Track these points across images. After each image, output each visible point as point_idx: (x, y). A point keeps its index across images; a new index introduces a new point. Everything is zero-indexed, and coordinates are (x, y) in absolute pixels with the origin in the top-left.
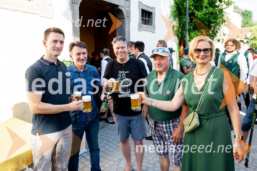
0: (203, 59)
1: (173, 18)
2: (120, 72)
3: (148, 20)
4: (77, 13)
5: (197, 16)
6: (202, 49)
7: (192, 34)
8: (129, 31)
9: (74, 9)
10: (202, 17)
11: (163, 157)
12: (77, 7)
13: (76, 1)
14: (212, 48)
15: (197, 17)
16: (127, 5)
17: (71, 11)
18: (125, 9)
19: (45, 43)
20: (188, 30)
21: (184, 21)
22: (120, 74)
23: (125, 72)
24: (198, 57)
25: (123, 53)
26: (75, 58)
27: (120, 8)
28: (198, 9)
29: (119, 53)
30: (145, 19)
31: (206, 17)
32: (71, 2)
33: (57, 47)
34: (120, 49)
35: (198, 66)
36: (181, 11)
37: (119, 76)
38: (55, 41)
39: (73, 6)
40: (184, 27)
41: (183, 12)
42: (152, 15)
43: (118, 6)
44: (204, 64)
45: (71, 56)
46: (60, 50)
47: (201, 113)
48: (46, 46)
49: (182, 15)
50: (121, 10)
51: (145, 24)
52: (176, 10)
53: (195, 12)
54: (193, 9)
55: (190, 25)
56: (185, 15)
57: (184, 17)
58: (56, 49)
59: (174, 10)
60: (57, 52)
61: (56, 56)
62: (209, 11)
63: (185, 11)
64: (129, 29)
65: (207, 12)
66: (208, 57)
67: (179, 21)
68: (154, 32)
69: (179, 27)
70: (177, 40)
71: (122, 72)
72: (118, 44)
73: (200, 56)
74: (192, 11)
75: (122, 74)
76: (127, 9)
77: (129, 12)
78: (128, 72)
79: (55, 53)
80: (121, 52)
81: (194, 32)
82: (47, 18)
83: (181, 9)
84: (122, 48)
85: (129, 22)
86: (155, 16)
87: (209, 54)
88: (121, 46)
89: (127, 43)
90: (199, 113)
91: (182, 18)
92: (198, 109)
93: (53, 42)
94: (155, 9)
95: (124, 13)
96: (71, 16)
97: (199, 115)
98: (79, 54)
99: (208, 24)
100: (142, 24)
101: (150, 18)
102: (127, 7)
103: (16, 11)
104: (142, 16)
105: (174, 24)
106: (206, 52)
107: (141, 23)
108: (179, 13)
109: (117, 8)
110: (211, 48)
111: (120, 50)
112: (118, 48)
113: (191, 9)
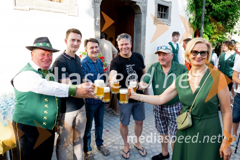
0: (198, 61)
1: (189, 11)
2: (128, 66)
3: (164, 14)
4: (98, 10)
5: (214, 8)
6: (199, 52)
7: (208, 26)
8: (145, 25)
9: (96, 8)
10: (219, 10)
11: (164, 134)
12: (98, 5)
13: (97, 1)
14: (209, 52)
15: (214, 10)
16: (144, 1)
17: (93, 9)
18: (142, 5)
19: (66, 41)
20: (203, 22)
21: (200, 14)
22: (128, 67)
23: (132, 65)
24: (194, 59)
25: (127, 49)
26: (89, 51)
27: (137, 4)
28: (216, 2)
29: (123, 49)
30: (161, 13)
31: (223, 9)
32: (93, 1)
33: (74, 44)
34: (124, 45)
35: (193, 67)
36: (198, 4)
37: (127, 69)
38: (73, 40)
39: (95, 5)
40: (201, 19)
41: (200, 5)
42: (168, 9)
43: (135, 2)
44: (199, 66)
45: (86, 51)
46: (77, 47)
47: (194, 114)
48: (67, 43)
49: (199, 8)
50: (139, 6)
51: (161, 18)
52: (194, 3)
53: (212, 5)
54: (210, 2)
55: (207, 18)
56: (202, 7)
57: (201, 10)
58: (73, 46)
59: (191, 3)
60: (75, 49)
61: (74, 52)
62: (227, 4)
63: (202, 4)
64: (145, 22)
65: (225, 4)
66: (204, 60)
67: (196, 14)
68: (169, 25)
69: (196, 20)
70: (193, 32)
71: (129, 66)
72: (122, 41)
73: (196, 58)
74: (210, 4)
75: (129, 68)
76: (144, 5)
77: (145, 8)
78: (134, 65)
79: (73, 49)
80: (125, 48)
81: (210, 24)
82: (74, 16)
83: (198, 2)
84: (126, 44)
85: (146, 16)
86: (171, 10)
87: (206, 57)
88: (125, 43)
89: (130, 40)
90: (192, 113)
91: (199, 11)
92: (191, 110)
93: (72, 41)
94: (171, 4)
95: (141, 8)
96: (93, 14)
97: (192, 115)
98: (92, 48)
99: (225, 16)
100: (158, 17)
101: (166, 12)
102: (144, 3)
103: (49, 11)
104: (159, 10)
105: (191, 16)
106: (203, 55)
107: (156, 17)
108: (196, 6)
109: (135, 4)
110: (208, 50)
111: (124, 47)
112: (122, 45)
113: (209, 2)
